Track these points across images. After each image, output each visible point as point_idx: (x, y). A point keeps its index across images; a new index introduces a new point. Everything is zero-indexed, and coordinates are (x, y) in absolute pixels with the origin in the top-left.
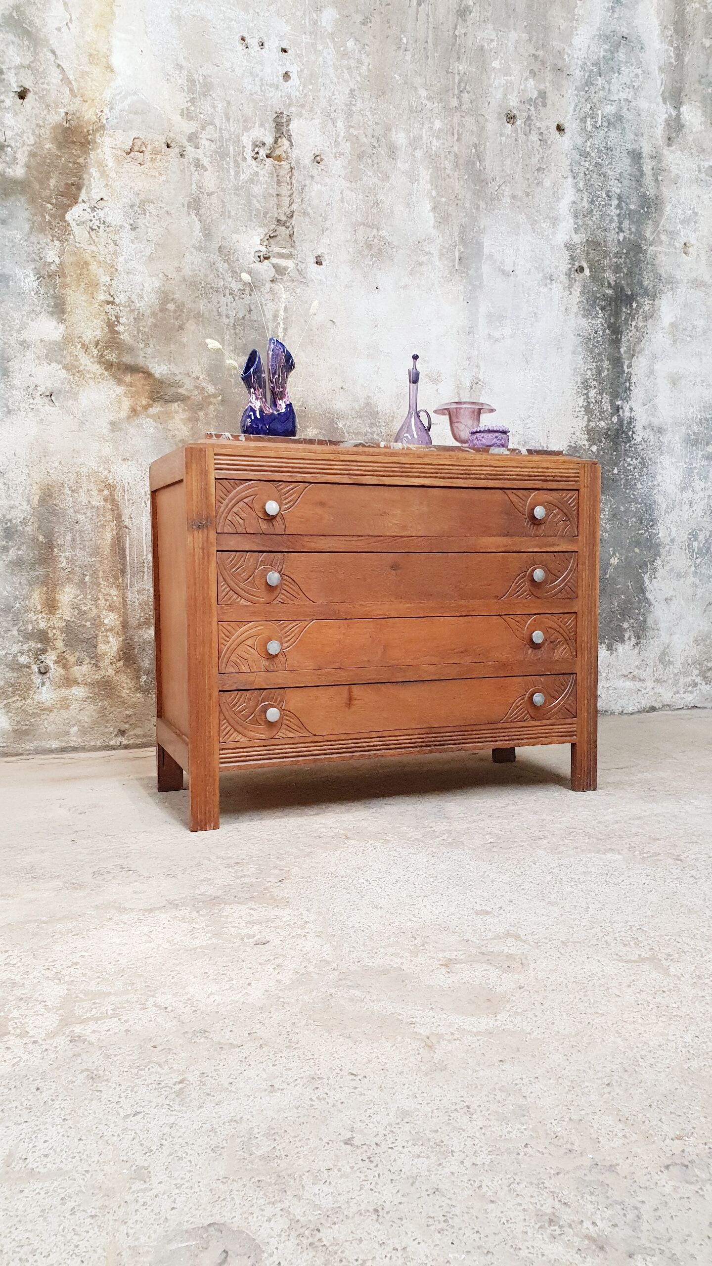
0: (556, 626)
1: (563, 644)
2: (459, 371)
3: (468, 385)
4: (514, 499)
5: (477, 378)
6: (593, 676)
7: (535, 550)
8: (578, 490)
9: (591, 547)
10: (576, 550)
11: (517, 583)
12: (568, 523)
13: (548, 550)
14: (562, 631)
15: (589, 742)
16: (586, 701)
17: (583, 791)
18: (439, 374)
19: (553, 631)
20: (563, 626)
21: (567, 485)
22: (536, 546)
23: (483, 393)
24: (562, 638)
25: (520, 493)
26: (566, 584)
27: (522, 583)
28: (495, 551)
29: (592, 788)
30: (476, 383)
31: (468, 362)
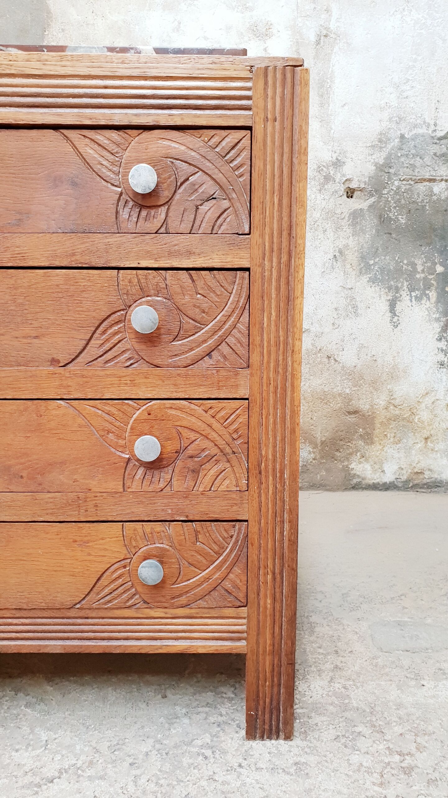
0: (198, 425)
1: (217, 461)
2: (300, 19)
3: (313, 38)
4: (90, 151)
5: (327, 29)
6: (286, 526)
7: (144, 264)
8: (249, 128)
9: (284, 258)
10: (246, 264)
11: (104, 332)
12: (226, 204)
13: (176, 264)
14: (214, 435)
15: (276, 652)
16: (269, 577)
17: (262, 738)
18: (269, 26)
19: (192, 436)
20: (216, 425)
21: (220, 116)
22: (149, 255)
23: (336, 49)
24: (215, 451)
25: (99, 136)
26: (222, 340)
27: (115, 334)
28: (46, 264)
29: (282, 735)
30: (326, 36)
31: (313, 6)
